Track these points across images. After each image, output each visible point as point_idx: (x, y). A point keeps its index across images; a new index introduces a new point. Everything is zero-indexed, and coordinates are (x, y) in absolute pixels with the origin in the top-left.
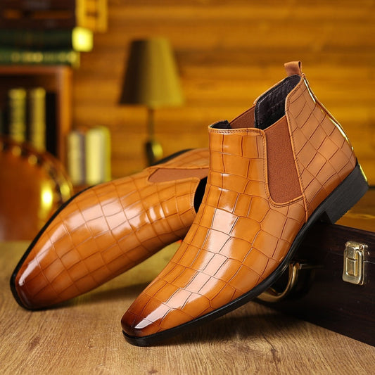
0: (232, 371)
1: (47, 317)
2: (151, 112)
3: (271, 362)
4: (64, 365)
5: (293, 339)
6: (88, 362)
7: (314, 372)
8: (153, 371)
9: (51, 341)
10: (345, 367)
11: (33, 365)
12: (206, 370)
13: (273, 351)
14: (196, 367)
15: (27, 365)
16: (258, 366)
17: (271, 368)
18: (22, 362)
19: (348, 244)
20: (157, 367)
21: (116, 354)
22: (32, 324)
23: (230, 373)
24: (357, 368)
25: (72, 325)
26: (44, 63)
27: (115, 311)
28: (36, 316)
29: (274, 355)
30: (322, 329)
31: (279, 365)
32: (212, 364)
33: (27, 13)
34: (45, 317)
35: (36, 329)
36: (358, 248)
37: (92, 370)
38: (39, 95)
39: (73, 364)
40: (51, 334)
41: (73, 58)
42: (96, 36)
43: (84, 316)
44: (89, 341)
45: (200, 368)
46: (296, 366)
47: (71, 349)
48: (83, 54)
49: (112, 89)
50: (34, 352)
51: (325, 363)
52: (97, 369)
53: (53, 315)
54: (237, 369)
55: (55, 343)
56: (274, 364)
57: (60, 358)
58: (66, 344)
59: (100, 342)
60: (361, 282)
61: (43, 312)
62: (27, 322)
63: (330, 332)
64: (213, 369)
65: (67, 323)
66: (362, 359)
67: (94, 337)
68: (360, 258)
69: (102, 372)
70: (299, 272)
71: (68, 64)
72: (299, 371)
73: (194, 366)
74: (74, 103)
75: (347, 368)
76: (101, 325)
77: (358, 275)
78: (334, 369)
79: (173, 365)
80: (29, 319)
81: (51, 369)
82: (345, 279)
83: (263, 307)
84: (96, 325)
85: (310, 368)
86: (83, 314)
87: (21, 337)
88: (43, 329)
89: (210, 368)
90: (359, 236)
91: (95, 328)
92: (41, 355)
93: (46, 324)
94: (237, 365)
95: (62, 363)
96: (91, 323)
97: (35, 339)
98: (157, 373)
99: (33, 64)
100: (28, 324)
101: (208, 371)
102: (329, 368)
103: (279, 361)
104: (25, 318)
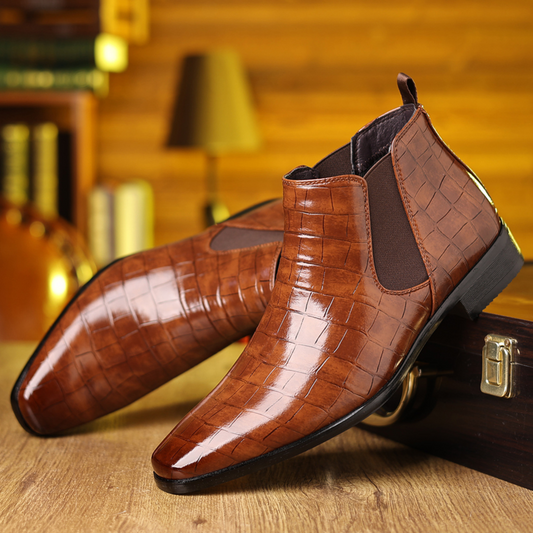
0: (315, 520)
1: (48, 447)
2: (212, 159)
3: (374, 509)
4: (70, 512)
5: (408, 478)
6: (105, 508)
7: (436, 524)
8: (200, 521)
9: (52, 479)
10: (482, 517)
11: (25, 513)
12: (278, 519)
13: (378, 494)
14: (263, 515)
15: (15, 512)
16: (354, 515)
17: (373, 517)
18: (9, 508)
19: (489, 338)
20: (205, 515)
21: (147, 498)
22: (26, 456)
23: (313, 524)
24: (500, 519)
25: (84, 458)
26: (55, 89)
27: (148, 439)
28: (32, 445)
29: (378, 499)
30: (452, 464)
31: (385, 513)
32: (287, 511)
33: (31, 15)
34: (45, 446)
35: (31, 463)
36: (502, 344)
37: (111, 519)
38: (47, 135)
39: (84, 511)
40: (53, 470)
41: (98, 80)
42: (133, 49)
43: (103, 445)
44: (108, 480)
45: (269, 517)
46: (410, 515)
47: (81, 490)
48: (113, 76)
49: (155, 127)
50: (27, 494)
51: (453, 511)
52: (117, 517)
53: (58, 444)
54: (323, 517)
55: (59, 482)
56: (378, 512)
57: (64, 503)
58: (74, 483)
59: (124, 480)
60: (507, 394)
61: (43, 440)
62: (19, 453)
63: (464, 468)
64: (288, 519)
65: (77, 455)
66: (508, 505)
67: (116, 474)
68: (507, 359)
69: (124, 522)
70: (417, 381)
71: (90, 90)
72: (414, 521)
73: (260, 514)
74: (100, 146)
75: (485, 518)
76: (127, 456)
77: (503, 384)
78: (465, 519)
79: (229, 513)
80: (22, 449)
81: (50, 518)
82: (484, 389)
83: (366, 435)
84: (120, 457)
85: (430, 518)
86: (101, 442)
87: (9, 473)
88: (42, 462)
89: (283, 516)
90: (505, 326)
91: (118, 462)
92: (37, 498)
93: (46, 456)
94: (323, 513)
95: (67, 510)
96: (112, 456)
97: (30, 476)
98: (206, 524)
99: (39, 90)
100: (20, 456)
101: (280, 521)
102: (458, 517)
103: (386, 507)
104: (16, 447)
